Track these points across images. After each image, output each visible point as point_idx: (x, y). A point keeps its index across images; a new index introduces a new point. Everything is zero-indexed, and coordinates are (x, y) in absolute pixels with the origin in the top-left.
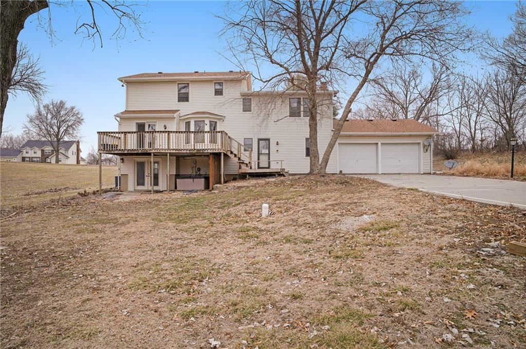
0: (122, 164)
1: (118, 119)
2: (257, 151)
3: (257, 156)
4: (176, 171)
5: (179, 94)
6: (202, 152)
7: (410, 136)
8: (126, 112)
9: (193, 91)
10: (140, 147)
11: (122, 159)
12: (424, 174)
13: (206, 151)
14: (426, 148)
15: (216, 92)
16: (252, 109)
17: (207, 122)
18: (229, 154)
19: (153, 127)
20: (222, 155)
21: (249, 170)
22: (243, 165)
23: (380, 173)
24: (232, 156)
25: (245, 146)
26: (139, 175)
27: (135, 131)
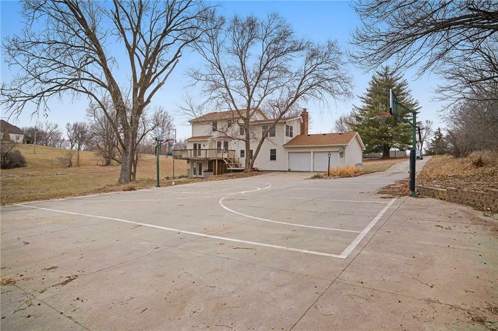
0: (188, 164)
1: (187, 142)
4: (208, 168)
5: (213, 127)
6: (209, 159)
7: (331, 147)
8: (193, 138)
9: (219, 125)
11: (188, 162)
14: (342, 155)
17: (222, 142)
18: (224, 159)
19: (200, 145)
20: (217, 161)
21: (232, 168)
22: (230, 166)
23: (312, 171)
24: (225, 161)
25: (241, 154)
26: (195, 170)
27: (193, 148)
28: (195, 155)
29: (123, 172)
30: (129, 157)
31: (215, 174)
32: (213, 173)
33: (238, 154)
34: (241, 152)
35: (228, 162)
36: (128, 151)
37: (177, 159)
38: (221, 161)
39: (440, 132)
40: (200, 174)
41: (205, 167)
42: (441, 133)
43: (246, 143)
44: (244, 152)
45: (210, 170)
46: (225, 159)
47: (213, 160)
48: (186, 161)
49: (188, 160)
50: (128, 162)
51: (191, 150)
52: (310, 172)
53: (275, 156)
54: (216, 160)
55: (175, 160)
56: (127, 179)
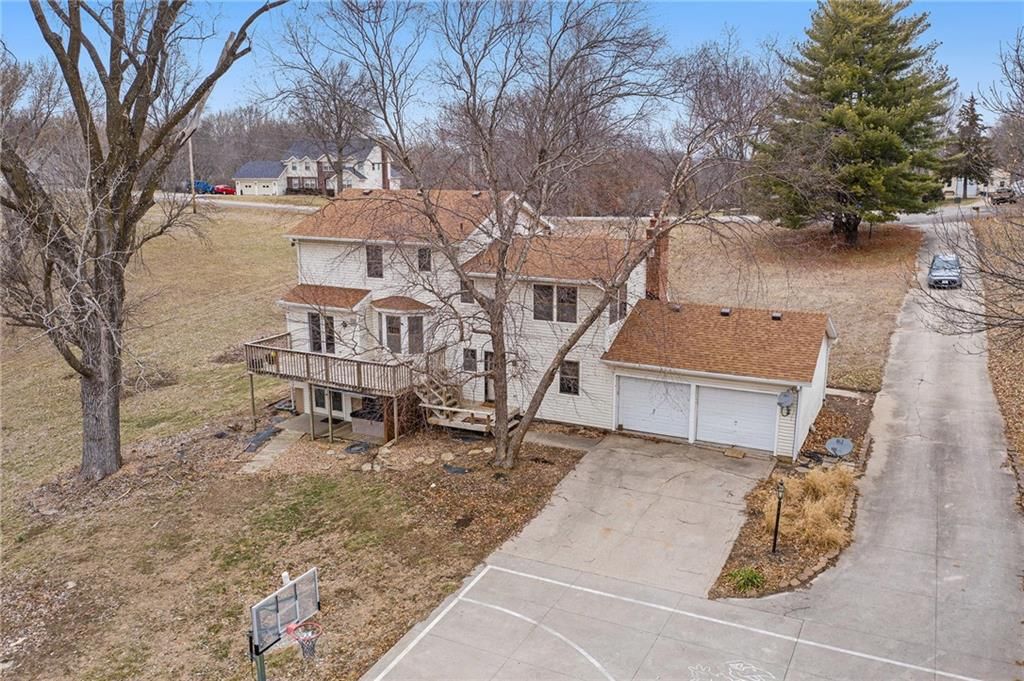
3: (484, 381)
5: (369, 263)
6: (367, 392)
7: (750, 382)
12: (780, 458)
13: (373, 392)
18: (416, 391)
19: (330, 320)
20: (395, 402)
21: (443, 420)
22: (436, 412)
23: (691, 440)
24: (421, 396)
25: (464, 361)
29: (91, 444)
30: (105, 397)
34: (466, 356)
36: (102, 380)
37: (260, 372)
39: (973, 110)
40: (338, 408)
42: (977, 113)
44: (474, 356)
50: (106, 414)
52: (686, 440)
53: (577, 381)
56: (108, 464)
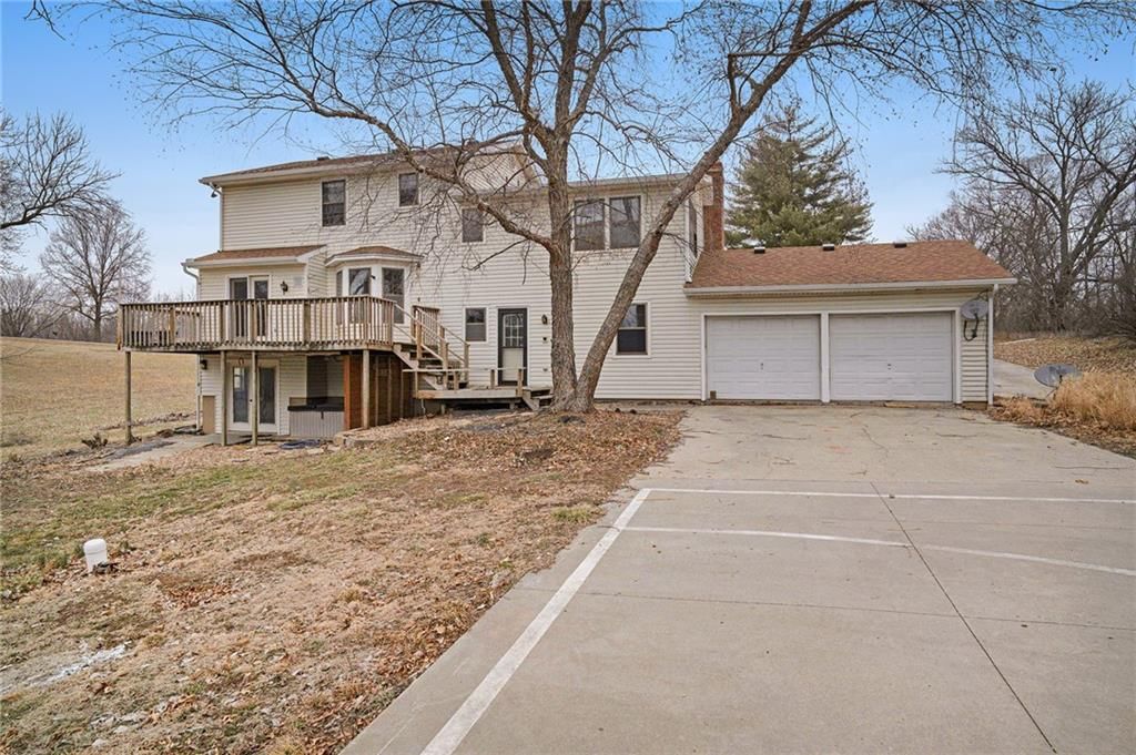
0: (204, 373)
1: (196, 271)
2: (496, 340)
3: (496, 353)
4: (308, 391)
5: (324, 206)
6: (320, 348)
7: (919, 292)
8: (222, 254)
9: (353, 196)
10: (238, 335)
11: (204, 362)
12: (966, 405)
13: (330, 347)
14: (971, 327)
15: (401, 197)
16: (484, 236)
17: (377, 271)
18: (398, 351)
19: (261, 288)
20: (366, 358)
21: (441, 392)
22: (429, 380)
23: (826, 399)
24: (405, 357)
25: (467, 328)
26: (241, 398)
27: (227, 298)
28: (240, 329)
31: (355, 423)
32: (341, 417)
33: (457, 325)
34: (470, 319)
35: (422, 364)
37: (142, 348)
38: (384, 358)
40: (267, 416)
41: (290, 388)
43: (552, 254)
44: (482, 320)
45: (318, 402)
46: (405, 347)
47: (344, 352)
48: (195, 358)
49: (207, 354)
51: (221, 303)
52: (818, 403)
53: (644, 332)
54: (360, 352)
55: (135, 355)
